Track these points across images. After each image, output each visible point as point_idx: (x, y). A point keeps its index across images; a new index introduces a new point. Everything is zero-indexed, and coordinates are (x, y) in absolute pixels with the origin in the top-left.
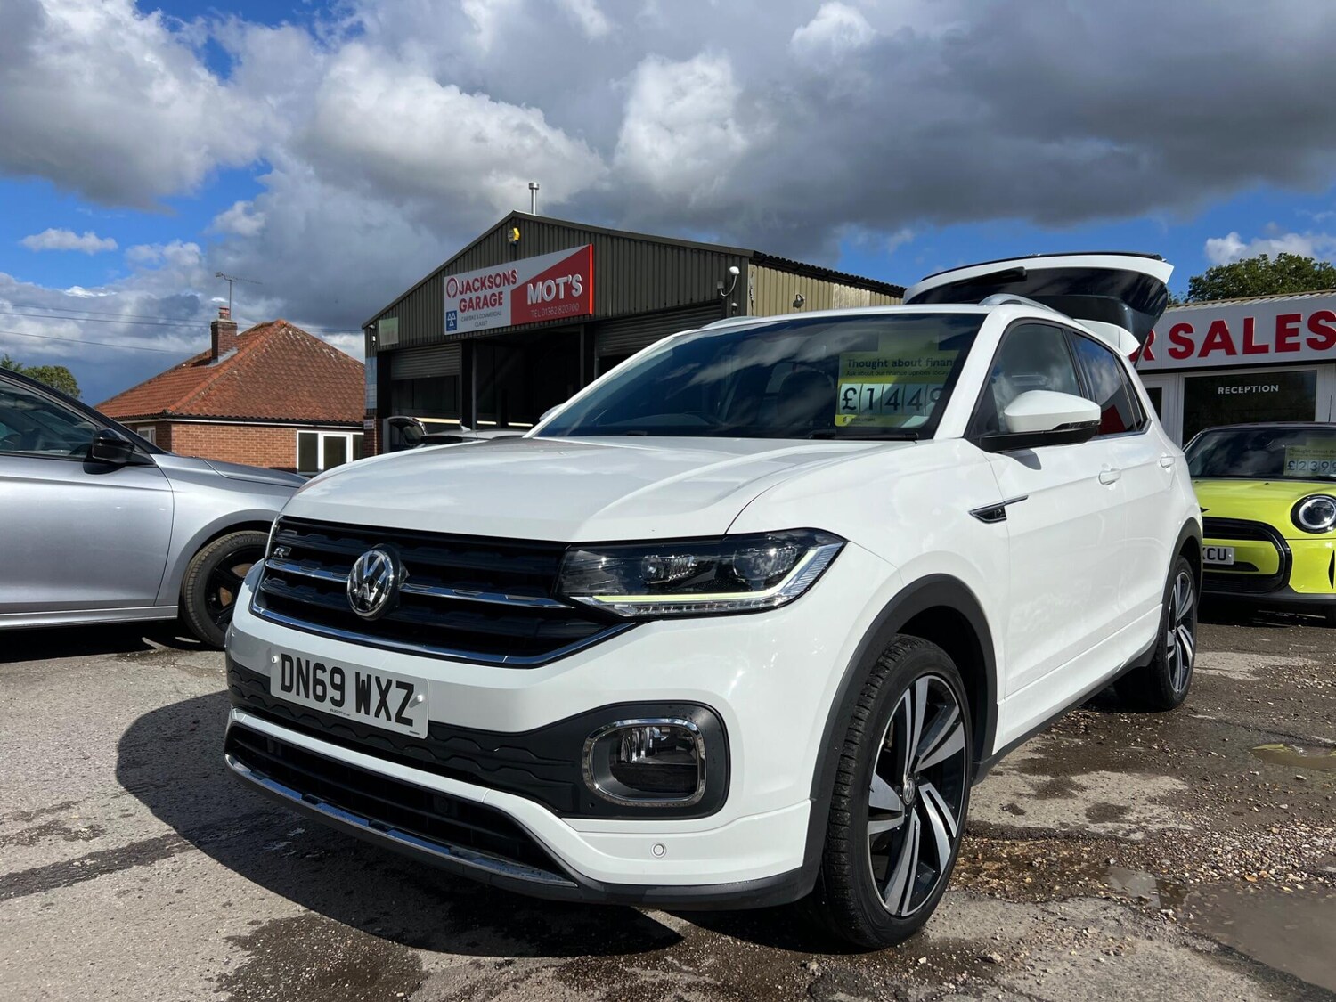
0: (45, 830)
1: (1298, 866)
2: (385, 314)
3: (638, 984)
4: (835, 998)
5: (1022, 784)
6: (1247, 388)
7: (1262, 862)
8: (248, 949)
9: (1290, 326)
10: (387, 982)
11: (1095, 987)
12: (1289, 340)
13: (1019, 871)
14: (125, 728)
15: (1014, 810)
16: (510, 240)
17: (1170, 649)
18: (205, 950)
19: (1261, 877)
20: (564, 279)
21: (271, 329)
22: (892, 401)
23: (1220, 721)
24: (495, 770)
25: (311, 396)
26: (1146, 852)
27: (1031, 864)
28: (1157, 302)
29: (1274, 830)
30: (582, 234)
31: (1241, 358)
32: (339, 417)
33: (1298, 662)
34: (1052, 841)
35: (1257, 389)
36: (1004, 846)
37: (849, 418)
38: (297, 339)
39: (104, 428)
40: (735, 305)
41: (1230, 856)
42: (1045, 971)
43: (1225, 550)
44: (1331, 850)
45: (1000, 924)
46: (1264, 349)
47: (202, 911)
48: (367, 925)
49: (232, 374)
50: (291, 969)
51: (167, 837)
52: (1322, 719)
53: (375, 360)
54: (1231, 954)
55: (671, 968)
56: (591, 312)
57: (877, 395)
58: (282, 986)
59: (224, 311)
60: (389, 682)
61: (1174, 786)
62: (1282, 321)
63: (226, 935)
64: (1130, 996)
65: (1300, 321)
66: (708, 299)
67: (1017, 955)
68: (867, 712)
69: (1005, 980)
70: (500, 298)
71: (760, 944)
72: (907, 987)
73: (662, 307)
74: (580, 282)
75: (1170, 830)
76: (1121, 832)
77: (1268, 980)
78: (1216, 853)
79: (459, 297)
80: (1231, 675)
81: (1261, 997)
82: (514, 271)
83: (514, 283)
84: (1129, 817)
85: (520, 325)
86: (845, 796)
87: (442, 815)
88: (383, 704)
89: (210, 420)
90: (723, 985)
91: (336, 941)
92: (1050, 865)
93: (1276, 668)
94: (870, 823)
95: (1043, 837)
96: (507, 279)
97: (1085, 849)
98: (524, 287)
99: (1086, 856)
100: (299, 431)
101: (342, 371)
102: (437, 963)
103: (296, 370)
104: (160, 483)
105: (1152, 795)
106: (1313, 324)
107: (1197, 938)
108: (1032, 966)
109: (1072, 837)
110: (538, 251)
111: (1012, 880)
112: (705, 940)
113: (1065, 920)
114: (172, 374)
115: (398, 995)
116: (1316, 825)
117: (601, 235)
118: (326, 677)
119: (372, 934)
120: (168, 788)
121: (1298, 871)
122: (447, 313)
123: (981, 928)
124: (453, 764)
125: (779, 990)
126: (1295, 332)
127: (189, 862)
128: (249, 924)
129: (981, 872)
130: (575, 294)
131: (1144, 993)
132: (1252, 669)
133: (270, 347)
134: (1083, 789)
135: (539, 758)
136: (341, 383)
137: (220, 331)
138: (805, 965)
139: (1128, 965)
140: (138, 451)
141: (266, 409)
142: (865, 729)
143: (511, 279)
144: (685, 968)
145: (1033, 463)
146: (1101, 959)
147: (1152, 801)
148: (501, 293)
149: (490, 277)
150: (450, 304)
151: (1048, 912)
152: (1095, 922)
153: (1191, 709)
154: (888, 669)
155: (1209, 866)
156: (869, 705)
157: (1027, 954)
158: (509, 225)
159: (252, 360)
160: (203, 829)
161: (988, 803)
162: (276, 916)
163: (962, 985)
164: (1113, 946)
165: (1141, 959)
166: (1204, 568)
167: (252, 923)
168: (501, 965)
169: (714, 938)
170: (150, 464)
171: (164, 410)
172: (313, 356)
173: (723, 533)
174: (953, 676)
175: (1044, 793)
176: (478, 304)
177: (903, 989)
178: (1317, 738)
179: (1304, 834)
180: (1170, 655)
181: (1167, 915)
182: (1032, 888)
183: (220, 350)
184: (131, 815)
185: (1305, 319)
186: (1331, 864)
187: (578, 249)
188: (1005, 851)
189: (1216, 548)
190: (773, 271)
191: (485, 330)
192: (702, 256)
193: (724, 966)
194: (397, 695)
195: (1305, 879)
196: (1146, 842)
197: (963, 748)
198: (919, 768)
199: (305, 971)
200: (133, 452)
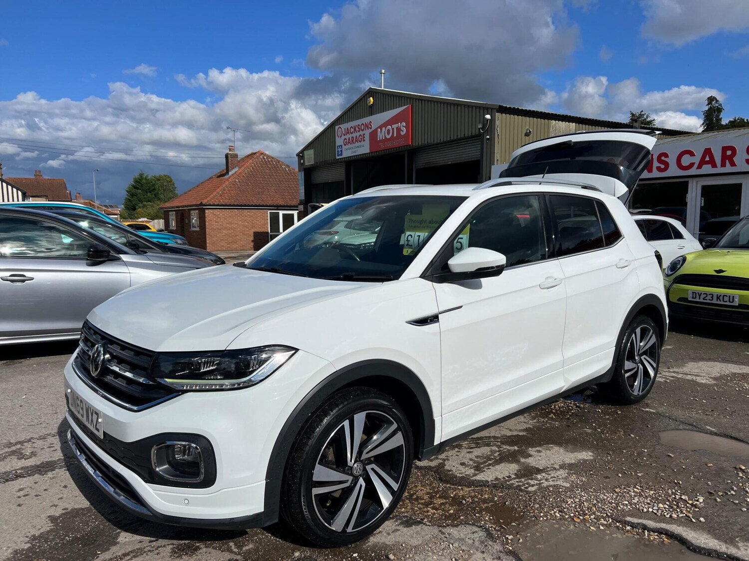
0: (13, 453)
2: (307, 148)
7: (591, 510)
8: (53, 523)
10: (99, 545)
13: (451, 506)
16: (368, 104)
17: (630, 370)
18: (35, 522)
19: (584, 519)
20: (397, 125)
21: (255, 156)
23: (657, 414)
24: (123, 458)
25: (276, 192)
26: (530, 500)
27: (461, 502)
29: (617, 490)
30: (406, 99)
32: (290, 203)
34: (484, 489)
36: (455, 490)
37: (410, 250)
38: (269, 161)
40: (488, 137)
41: (574, 505)
43: (733, 296)
47: (48, 501)
49: (235, 181)
50: (63, 535)
51: (57, 460)
52: (726, 415)
53: (303, 173)
56: (410, 144)
57: (421, 239)
58: (54, 543)
59: (231, 148)
60: (93, 410)
61: (585, 457)
63: (49, 515)
66: (474, 134)
67: (406, 555)
70: (364, 137)
71: (282, 539)
73: (449, 139)
74: (404, 127)
75: (551, 486)
76: (525, 486)
78: (568, 502)
79: (343, 137)
80: (699, 380)
82: (371, 122)
83: (371, 128)
84: (539, 476)
85: (374, 152)
87: (112, 474)
88: (92, 420)
89: (224, 206)
91: (92, 522)
92: (472, 503)
93: (735, 374)
94: (314, 489)
95: (480, 486)
96: (368, 126)
97: (500, 494)
98: (375, 131)
99: (496, 499)
100: (269, 211)
101: (292, 177)
102: (125, 538)
103: (268, 178)
104: (124, 269)
105: (566, 463)
109: (498, 485)
110: (383, 110)
111: (443, 510)
112: (257, 535)
113: (447, 538)
114: (208, 182)
115: (98, 553)
117: (416, 99)
118: (79, 403)
121: (608, 518)
122: (338, 146)
123: (400, 539)
124: (111, 452)
128: (63, 510)
129: (431, 504)
130: (402, 133)
132: (718, 375)
133: (255, 166)
134: (528, 456)
135: (135, 455)
136: (291, 184)
137: (230, 159)
138: (293, 553)
140: (113, 253)
141: (252, 200)
143: (369, 126)
144: (234, 550)
145: (478, 287)
147: (563, 466)
148: (364, 134)
149: (359, 125)
150: (339, 141)
151: (442, 533)
152: (460, 540)
153: (646, 405)
155: (558, 510)
157: (410, 556)
158: (368, 95)
159: (245, 173)
162: (77, 506)
164: (459, 556)
168: (150, 542)
169: (262, 534)
170: (119, 259)
171: (201, 202)
172: (277, 170)
173: (224, 349)
175: (503, 458)
176: (353, 141)
179: (633, 494)
180: (627, 375)
181: (507, 539)
182: (449, 516)
183: (230, 168)
184: (52, 447)
186: (632, 516)
187: (404, 108)
188: (454, 493)
189: (728, 295)
190: (512, 116)
191: (357, 155)
192: (470, 109)
193: (255, 550)
194: (95, 416)
195: (609, 523)
196: (535, 492)
197: (403, 445)
198: (364, 456)
199: (69, 536)
200: (111, 254)
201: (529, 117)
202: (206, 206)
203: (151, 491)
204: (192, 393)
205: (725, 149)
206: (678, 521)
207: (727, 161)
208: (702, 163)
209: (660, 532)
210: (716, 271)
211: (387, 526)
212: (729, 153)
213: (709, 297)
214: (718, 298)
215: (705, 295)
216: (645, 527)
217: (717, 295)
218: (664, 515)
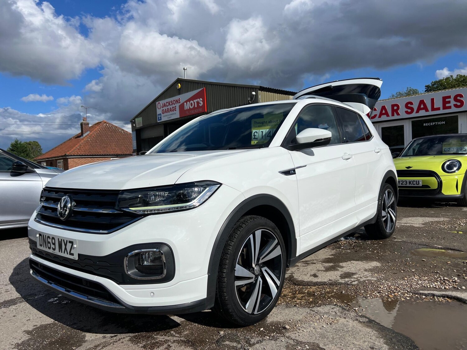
1: (409, 291)
2: (137, 116)
3: (156, 341)
4: (225, 343)
5: (320, 266)
6: (434, 123)
7: (397, 290)
8: (29, 335)
9: (447, 100)
10: (72, 344)
11: (319, 336)
12: (447, 105)
13: (309, 297)
14: (19, 262)
15: (315, 276)
16: (178, 88)
17: (384, 217)
18: (14, 335)
19: (395, 295)
20: (197, 100)
21: (101, 124)
22: (269, 135)
23: (403, 241)
24: (98, 269)
25: (115, 146)
26: (356, 289)
27: (314, 294)
28: (378, 94)
29: (406, 279)
30: (202, 84)
31: (431, 113)
32: (125, 153)
33: (442, 219)
34: (325, 286)
35: (437, 123)
36: (307, 288)
37: (256, 142)
38: (110, 127)
39: (16, 161)
41: (385, 288)
42: (303, 331)
43: (419, 181)
44: (423, 285)
45: (294, 315)
46: (438, 109)
47: (19, 322)
48: (73, 325)
49: (88, 140)
50: (41, 341)
51: (17, 298)
52: (441, 239)
53: (135, 132)
54: (372, 323)
55: (173, 336)
56: (206, 111)
57: (264, 133)
58: (35, 346)
59: (84, 119)
60: (67, 241)
61: (376, 265)
62: (444, 98)
63: (24, 330)
64: (330, 338)
65: (451, 98)
66: (245, 104)
67: (296, 326)
68: (233, 243)
69: (287, 335)
70: (175, 108)
71: (206, 326)
72: (252, 338)
74: (202, 101)
75: (368, 280)
76: (350, 282)
77: (382, 331)
78: (381, 287)
79: (162, 109)
80: (414, 225)
81: (377, 337)
82: (179, 99)
83: (180, 103)
84: (355, 276)
85: (183, 117)
86: (225, 273)
87: (85, 286)
88: (66, 249)
89: (81, 156)
90: (186, 341)
91: (60, 331)
92: (321, 294)
93: (432, 222)
94: (236, 282)
95: (322, 285)
96: (177, 101)
97: (336, 288)
98: (183, 104)
99: (335, 291)
100: (112, 159)
101: (126, 137)
102: (91, 337)
103: (110, 138)
104: (38, 178)
105: (367, 268)
106: (455, 99)
107: (361, 317)
108: (299, 329)
109: (332, 284)
110: (187, 91)
111: (305, 300)
112: (188, 325)
113: (317, 313)
114: (69, 141)
115: (73, 348)
116: (423, 276)
117: (208, 84)
118: (50, 240)
119: (73, 328)
120: (25, 282)
121: (409, 293)
122: (158, 115)
123: (287, 317)
124: (86, 268)
125: (207, 341)
126: (449, 102)
127: (21, 306)
128: (33, 326)
129: (296, 298)
130: (200, 105)
131: (335, 337)
132: (423, 223)
133: (101, 130)
134: (342, 267)
135: (111, 265)
136: (125, 141)
137: (84, 126)
138: (219, 333)
139: (333, 328)
140: (29, 168)
141: (100, 152)
142: (232, 249)
143: (179, 101)
144: (176, 335)
145: (312, 154)
146: (324, 326)
147: (366, 270)
148: (175, 107)
149: (172, 101)
150: (159, 111)
151: (312, 311)
152: (326, 313)
153: (394, 238)
154: (242, 227)
155: (377, 292)
156: (234, 240)
157: (299, 325)
158: (177, 83)
159: (95, 135)
160: (31, 295)
161: (306, 274)
162: (43, 323)
163: (272, 337)
164: (331, 321)
165: (339, 326)
166: (399, 187)
167: (34, 326)
168: (112, 337)
169: (191, 325)
170: (34, 172)
171: (65, 154)
172: (115, 132)
173: (174, 184)
174: (274, 229)
175: (327, 269)
176: (168, 111)
177: (250, 339)
178: (436, 246)
179: (416, 280)
180: (384, 219)
181: (355, 310)
182: (312, 302)
183: (84, 132)
184: (8, 291)
185: (452, 97)
186: (422, 290)
187: (200, 89)
188: (307, 290)
189: (415, 181)
190: (267, 93)
191: (171, 120)
192: (242, 89)
193: (191, 334)
194: (69, 245)
195: (410, 295)
196: (358, 285)
197: (281, 254)
198: (261, 262)
199: (45, 341)
200: (28, 168)
201: (277, 94)
202: (69, 156)
203: (124, 290)
204: (152, 216)
205: (393, 106)
206: (449, 290)
207: (395, 112)
208: (381, 114)
209: (444, 296)
210: (407, 168)
211: (275, 311)
212: (395, 108)
213: (405, 183)
214: (410, 183)
215: (402, 182)
216: (433, 295)
217: (409, 181)
218: (441, 288)
